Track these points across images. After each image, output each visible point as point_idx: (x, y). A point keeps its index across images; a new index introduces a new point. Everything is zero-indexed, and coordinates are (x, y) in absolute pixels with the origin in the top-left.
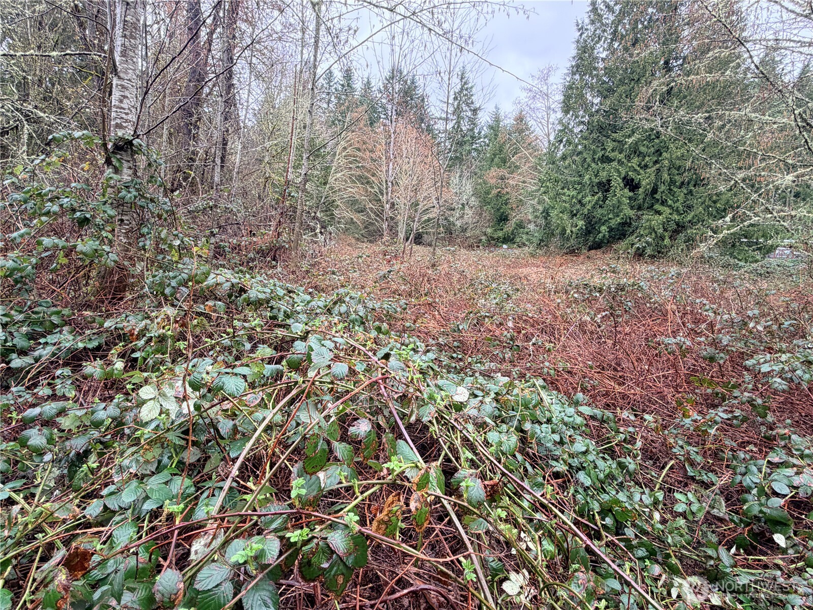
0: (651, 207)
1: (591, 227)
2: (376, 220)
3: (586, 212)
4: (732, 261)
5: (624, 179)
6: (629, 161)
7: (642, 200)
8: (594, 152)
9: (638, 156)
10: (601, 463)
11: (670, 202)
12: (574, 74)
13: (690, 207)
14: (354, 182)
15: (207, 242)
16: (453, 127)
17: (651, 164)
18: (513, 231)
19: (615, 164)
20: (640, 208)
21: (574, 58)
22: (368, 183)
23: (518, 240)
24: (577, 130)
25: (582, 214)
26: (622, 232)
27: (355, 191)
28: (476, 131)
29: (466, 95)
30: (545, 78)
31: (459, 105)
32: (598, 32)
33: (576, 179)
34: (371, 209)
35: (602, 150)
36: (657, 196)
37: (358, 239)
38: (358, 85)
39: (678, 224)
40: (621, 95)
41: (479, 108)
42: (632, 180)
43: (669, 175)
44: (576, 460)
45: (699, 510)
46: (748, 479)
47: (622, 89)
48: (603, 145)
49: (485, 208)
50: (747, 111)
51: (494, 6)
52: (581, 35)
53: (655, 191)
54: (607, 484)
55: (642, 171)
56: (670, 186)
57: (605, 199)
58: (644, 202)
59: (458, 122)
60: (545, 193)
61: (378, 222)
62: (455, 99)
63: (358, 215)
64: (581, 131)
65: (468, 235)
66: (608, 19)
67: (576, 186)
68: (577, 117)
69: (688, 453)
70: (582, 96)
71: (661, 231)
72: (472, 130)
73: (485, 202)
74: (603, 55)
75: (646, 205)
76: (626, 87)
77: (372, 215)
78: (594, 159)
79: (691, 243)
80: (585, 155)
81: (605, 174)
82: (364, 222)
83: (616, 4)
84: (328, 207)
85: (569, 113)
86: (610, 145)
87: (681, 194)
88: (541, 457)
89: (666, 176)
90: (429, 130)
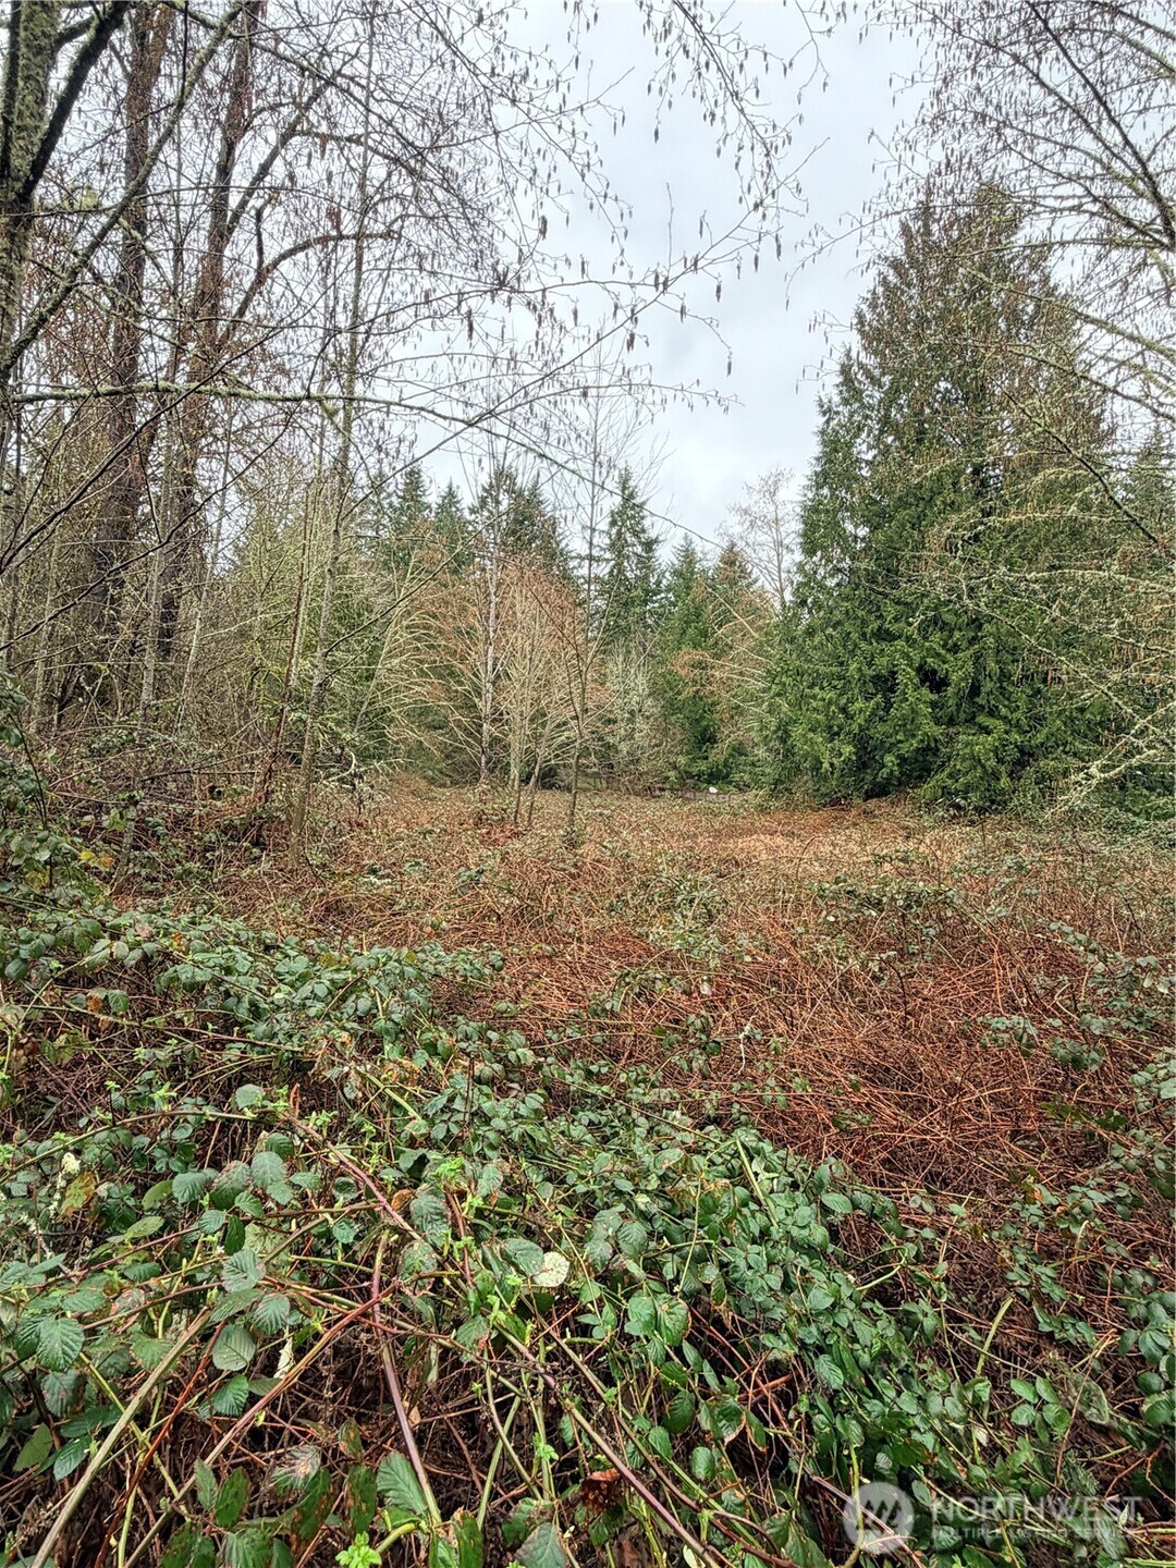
0: (971, 720)
1: (866, 756)
2: (468, 743)
3: (855, 728)
4: (1123, 816)
5: (919, 670)
6: (925, 638)
7: (954, 708)
8: (864, 623)
9: (941, 629)
10: (864, 1330)
11: (1004, 711)
12: (819, 487)
13: (1040, 719)
14: (422, 673)
15: (122, 817)
16: (611, 573)
17: (964, 644)
18: (726, 760)
19: (900, 643)
20: (951, 722)
21: (818, 459)
22: (452, 674)
23: (736, 777)
24: (831, 583)
25: (849, 733)
26: (920, 766)
27: (425, 691)
28: (653, 580)
29: (633, 517)
30: (771, 490)
31: (619, 533)
32: (857, 418)
33: (834, 669)
34: (458, 723)
35: (877, 617)
36: (980, 700)
37: (432, 781)
38: (433, 498)
39: (1021, 751)
40: (903, 526)
41: (656, 541)
42: (934, 672)
43: (998, 662)
44: (813, 1328)
45: (1060, 1419)
46: (1148, 1340)
47: (903, 514)
48: (878, 609)
49: (673, 718)
50: (1113, 570)
51: (664, 391)
52: (827, 422)
53: (975, 690)
54: (878, 1375)
55: (949, 657)
56: (1001, 681)
57: (888, 706)
58: (958, 711)
59: (619, 565)
60: (779, 695)
61: (471, 746)
62: (613, 523)
63: (434, 734)
64: (838, 585)
65: (643, 768)
66: (871, 396)
67: (835, 683)
68: (829, 561)
69: (1038, 1278)
70: (835, 525)
71: (993, 762)
72: (646, 577)
73: (672, 707)
74: (869, 457)
75: (962, 716)
76: (912, 511)
77: (460, 733)
78: (864, 634)
79: (1048, 787)
80: (848, 627)
81: (884, 661)
82: (442, 747)
83: (883, 374)
84: (375, 722)
85: (814, 553)
86: (890, 611)
87: (1021, 694)
88: (744, 1326)
89: (992, 665)
90: (566, 576)
